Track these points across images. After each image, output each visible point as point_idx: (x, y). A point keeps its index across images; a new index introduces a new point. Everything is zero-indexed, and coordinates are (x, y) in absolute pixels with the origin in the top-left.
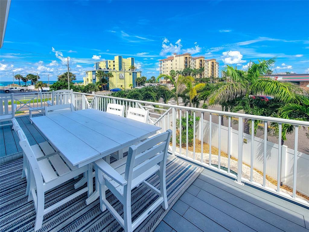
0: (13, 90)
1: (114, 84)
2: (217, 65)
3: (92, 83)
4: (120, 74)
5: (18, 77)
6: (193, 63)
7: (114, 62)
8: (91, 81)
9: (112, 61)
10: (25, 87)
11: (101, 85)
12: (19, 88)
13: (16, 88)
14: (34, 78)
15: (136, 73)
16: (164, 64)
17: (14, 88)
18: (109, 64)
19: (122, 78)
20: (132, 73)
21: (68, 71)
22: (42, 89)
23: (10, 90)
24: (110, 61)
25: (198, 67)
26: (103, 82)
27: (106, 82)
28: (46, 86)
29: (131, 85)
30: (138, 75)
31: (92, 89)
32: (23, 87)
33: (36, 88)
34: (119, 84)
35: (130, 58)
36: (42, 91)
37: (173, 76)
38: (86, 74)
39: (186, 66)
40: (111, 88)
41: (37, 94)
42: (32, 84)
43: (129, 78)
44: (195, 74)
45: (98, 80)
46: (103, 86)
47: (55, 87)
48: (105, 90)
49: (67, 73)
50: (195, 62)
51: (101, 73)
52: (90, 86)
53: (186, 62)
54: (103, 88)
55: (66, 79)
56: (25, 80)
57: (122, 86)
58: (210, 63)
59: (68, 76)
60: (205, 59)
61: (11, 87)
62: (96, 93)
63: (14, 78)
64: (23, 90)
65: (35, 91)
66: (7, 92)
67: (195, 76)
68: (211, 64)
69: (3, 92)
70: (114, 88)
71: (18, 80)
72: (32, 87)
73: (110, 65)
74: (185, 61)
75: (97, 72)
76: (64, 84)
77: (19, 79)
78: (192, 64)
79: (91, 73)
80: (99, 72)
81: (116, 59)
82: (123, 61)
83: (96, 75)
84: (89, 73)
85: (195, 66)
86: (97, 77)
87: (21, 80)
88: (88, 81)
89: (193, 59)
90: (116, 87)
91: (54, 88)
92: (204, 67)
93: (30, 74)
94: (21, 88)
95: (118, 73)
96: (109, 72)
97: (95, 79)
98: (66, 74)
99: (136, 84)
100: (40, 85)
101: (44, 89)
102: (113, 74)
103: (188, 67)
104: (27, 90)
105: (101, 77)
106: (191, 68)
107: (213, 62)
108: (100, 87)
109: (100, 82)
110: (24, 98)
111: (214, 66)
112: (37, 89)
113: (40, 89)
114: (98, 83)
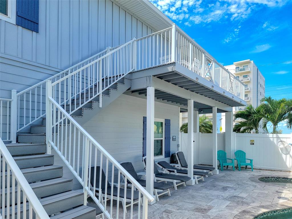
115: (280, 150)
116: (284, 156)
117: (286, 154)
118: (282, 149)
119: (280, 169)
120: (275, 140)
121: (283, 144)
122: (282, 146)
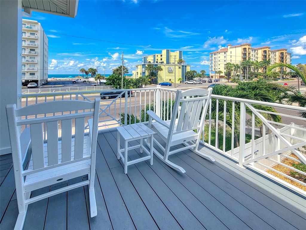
0: (78, 81)
1: (163, 77)
2: (288, 57)
3: (141, 76)
4: (169, 68)
5: (82, 70)
6: (254, 54)
7: (161, 56)
8: (141, 74)
10: (86, 79)
11: (150, 78)
12: (83, 80)
13: (81, 80)
14: (94, 72)
15: (186, 66)
16: (216, 56)
17: (79, 79)
19: (170, 72)
20: (181, 67)
21: (122, 65)
22: (100, 81)
23: (76, 81)
24: (157, 55)
25: (260, 59)
26: (152, 76)
27: (155, 75)
28: (103, 78)
29: (180, 79)
30: (188, 69)
31: (143, 82)
32: (85, 79)
33: (96, 80)
34: (167, 78)
35: (178, 52)
36: (100, 83)
37: (229, 69)
38: (136, 68)
39: (244, 59)
40: (159, 82)
41: (96, 85)
42: (92, 77)
43: (178, 71)
44: (257, 68)
45: (147, 74)
46: (152, 80)
47: (111, 79)
48: (153, 83)
49: (121, 66)
50: (257, 54)
51: (150, 66)
52: (141, 80)
53: (245, 54)
54: (152, 81)
55: (120, 72)
56: (87, 73)
57: (170, 80)
58: (278, 54)
59: (122, 70)
60: (270, 50)
61: (77, 78)
62: (146, 86)
63: (80, 71)
64: (85, 81)
65: (94, 83)
66: (75, 83)
67: (258, 70)
68: (280, 55)
69: (71, 82)
70: (163, 82)
71: (82, 74)
72: (92, 79)
73: (157, 59)
74: (243, 52)
75: (146, 66)
76: (118, 77)
77: (83, 72)
78: (252, 56)
79: (141, 67)
80: (148, 66)
81: (164, 52)
82: (171, 55)
83: (146, 68)
84: (139, 67)
85: (257, 58)
86: (146, 71)
87: (84, 74)
88: (138, 74)
89: (254, 50)
90: (165, 80)
91: (109, 80)
92: (269, 60)
93: (91, 68)
94: (84, 80)
95: (167, 67)
96: (158, 66)
97: (144, 73)
98: (120, 68)
99: (186, 78)
100: (99, 78)
101: (102, 81)
102: (162, 67)
103: (247, 59)
104: (88, 81)
105: (150, 71)
106: (251, 60)
107: (283, 53)
108: (150, 80)
109: (150, 76)
110: (86, 89)
111: (284, 58)
112: (96, 82)
113: (98, 81)
114: (147, 76)
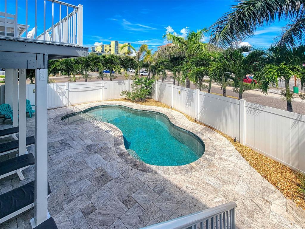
7: (110, 46)
9: (108, 46)
18: (105, 48)
24: (106, 46)
73: (106, 50)
115: (58, 94)
116: (61, 98)
117: (63, 96)
118: (60, 93)
119: (58, 106)
120: (55, 87)
121: (61, 90)
122: (60, 91)
